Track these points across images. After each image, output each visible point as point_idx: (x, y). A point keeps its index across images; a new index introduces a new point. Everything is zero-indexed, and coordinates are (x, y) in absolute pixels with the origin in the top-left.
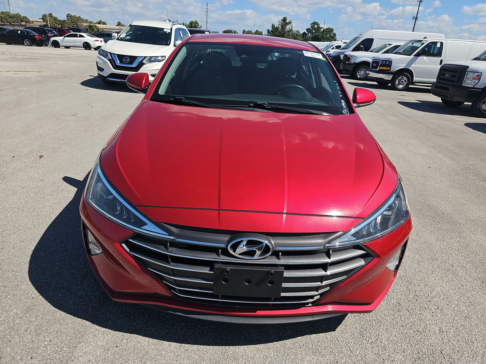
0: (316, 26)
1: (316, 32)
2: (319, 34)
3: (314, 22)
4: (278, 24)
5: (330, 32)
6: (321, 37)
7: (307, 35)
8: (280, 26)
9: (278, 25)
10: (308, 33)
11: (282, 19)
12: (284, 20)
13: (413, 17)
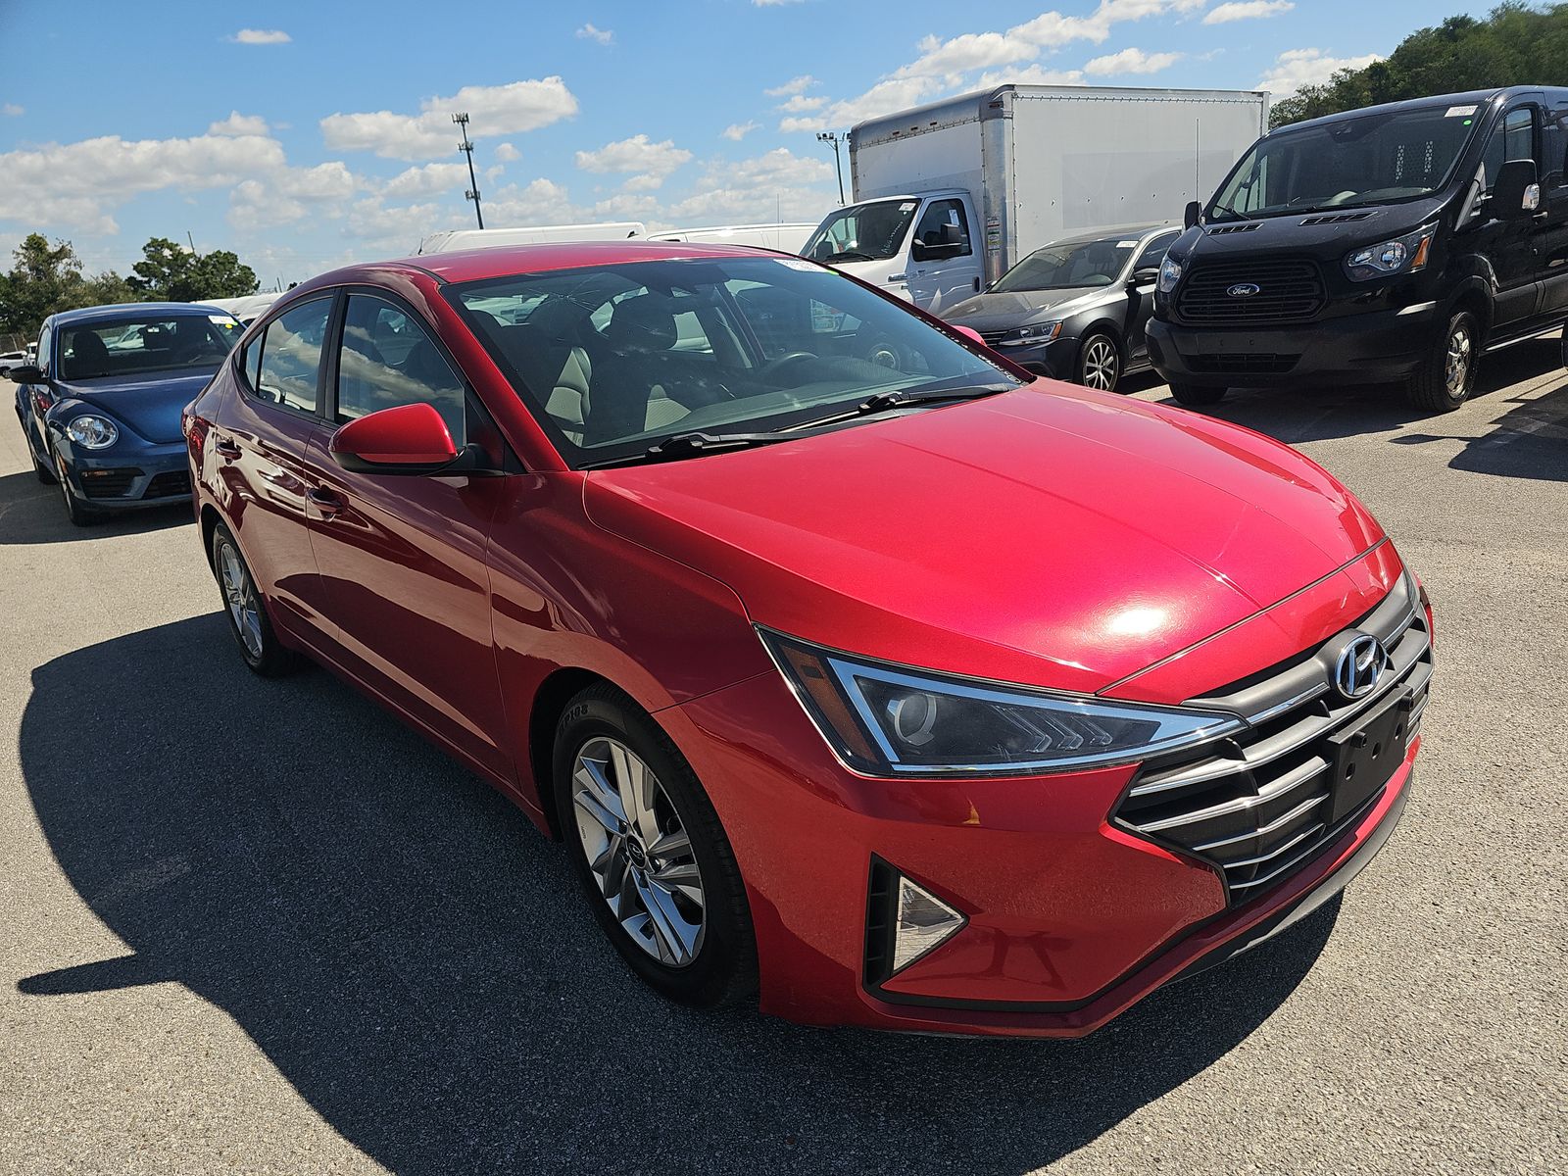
0: (167, 253)
1: (175, 273)
2: (190, 277)
3: (154, 241)
4: (16, 262)
5: (230, 266)
6: (203, 285)
7: (146, 285)
8: (25, 269)
9: (17, 268)
10: (146, 279)
11: (24, 245)
12: (35, 244)
13: (467, 193)
